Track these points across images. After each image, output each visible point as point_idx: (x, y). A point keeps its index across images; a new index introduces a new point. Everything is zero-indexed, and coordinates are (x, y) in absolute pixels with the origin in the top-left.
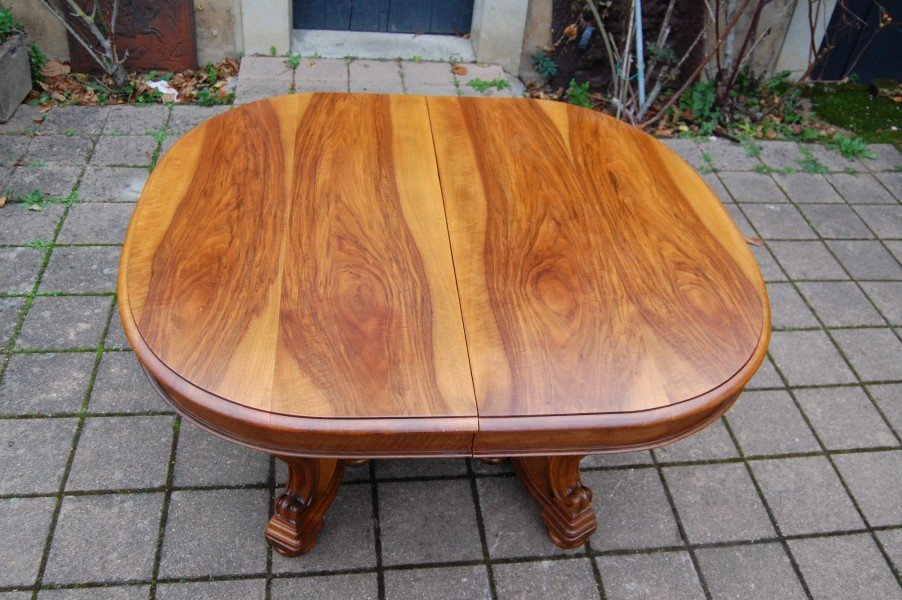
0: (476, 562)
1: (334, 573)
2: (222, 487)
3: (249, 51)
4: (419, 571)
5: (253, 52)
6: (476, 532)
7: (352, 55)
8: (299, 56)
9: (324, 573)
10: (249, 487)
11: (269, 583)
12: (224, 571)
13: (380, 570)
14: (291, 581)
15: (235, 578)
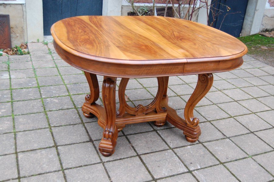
0: (168, 149)
1: (124, 159)
2: (75, 144)
4: (151, 154)
5: (31, 42)
6: (164, 143)
8: (47, 42)
9: (120, 159)
10: (84, 142)
11: (103, 164)
12: (86, 164)
13: (138, 155)
14: (111, 163)
15: (91, 165)
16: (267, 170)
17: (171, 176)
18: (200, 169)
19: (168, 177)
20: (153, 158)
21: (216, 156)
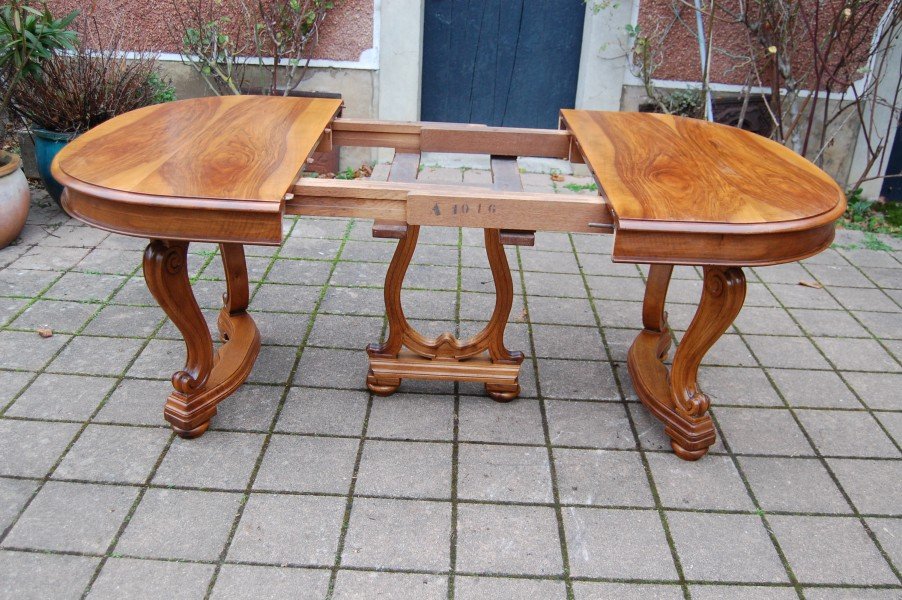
0: (539, 446)
1: (417, 441)
2: (332, 388)
3: (381, 161)
4: (489, 446)
5: (385, 161)
6: (541, 429)
7: (467, 166)
8: (423, 165)
10: (353, 390)
12: (327, 432)
13: (455, 442)
15: (336, 436)
16: (782, 557)
17: (499, 503)
18: (588, 506)
19: (490, 502)
20: (485, 455)
21: (658, 488)
